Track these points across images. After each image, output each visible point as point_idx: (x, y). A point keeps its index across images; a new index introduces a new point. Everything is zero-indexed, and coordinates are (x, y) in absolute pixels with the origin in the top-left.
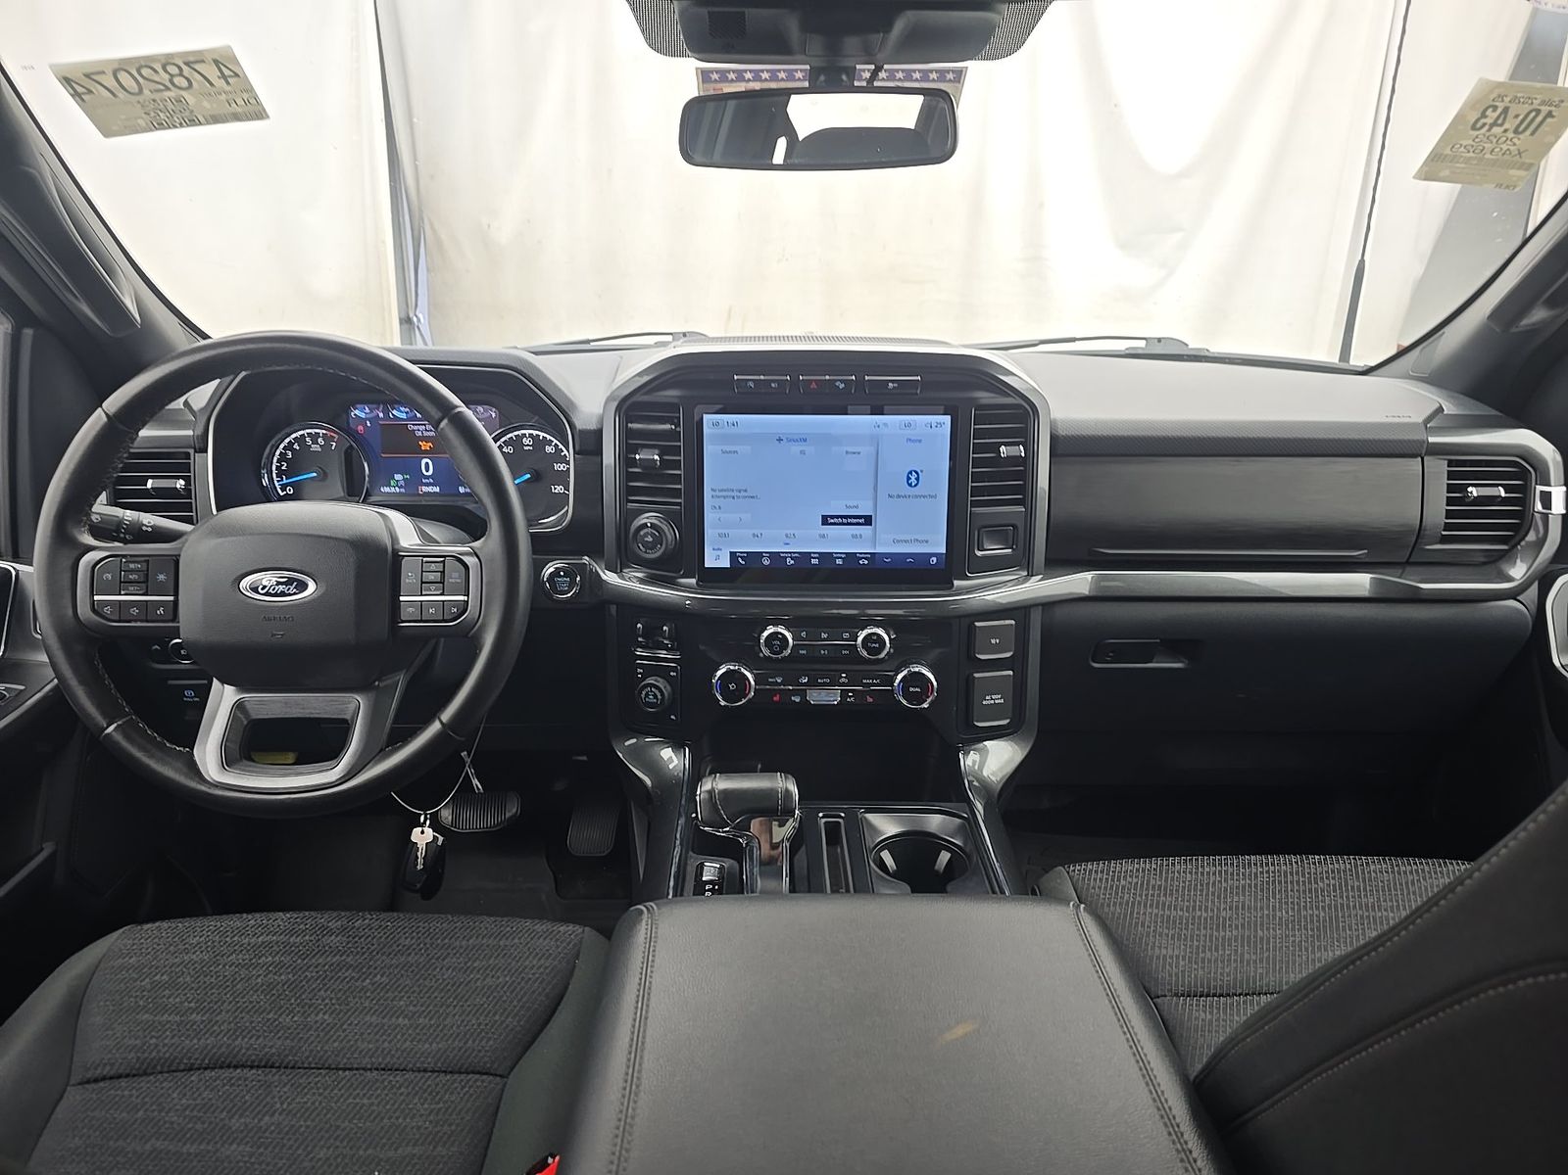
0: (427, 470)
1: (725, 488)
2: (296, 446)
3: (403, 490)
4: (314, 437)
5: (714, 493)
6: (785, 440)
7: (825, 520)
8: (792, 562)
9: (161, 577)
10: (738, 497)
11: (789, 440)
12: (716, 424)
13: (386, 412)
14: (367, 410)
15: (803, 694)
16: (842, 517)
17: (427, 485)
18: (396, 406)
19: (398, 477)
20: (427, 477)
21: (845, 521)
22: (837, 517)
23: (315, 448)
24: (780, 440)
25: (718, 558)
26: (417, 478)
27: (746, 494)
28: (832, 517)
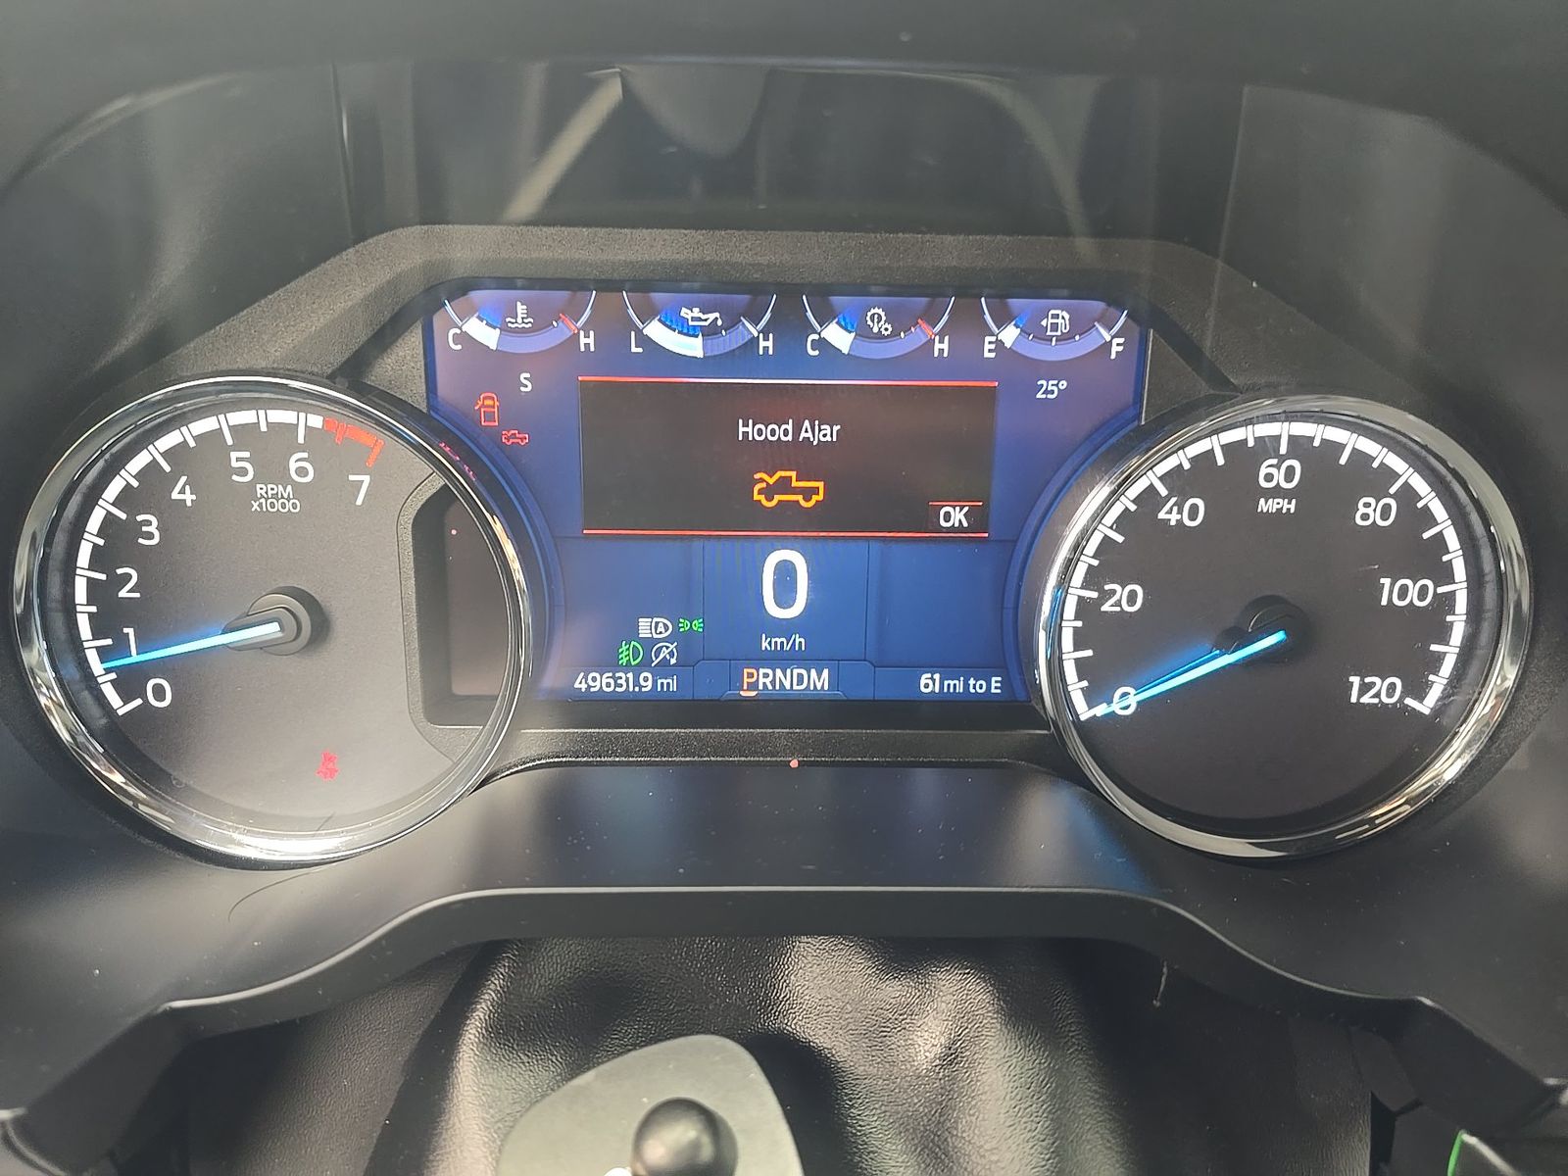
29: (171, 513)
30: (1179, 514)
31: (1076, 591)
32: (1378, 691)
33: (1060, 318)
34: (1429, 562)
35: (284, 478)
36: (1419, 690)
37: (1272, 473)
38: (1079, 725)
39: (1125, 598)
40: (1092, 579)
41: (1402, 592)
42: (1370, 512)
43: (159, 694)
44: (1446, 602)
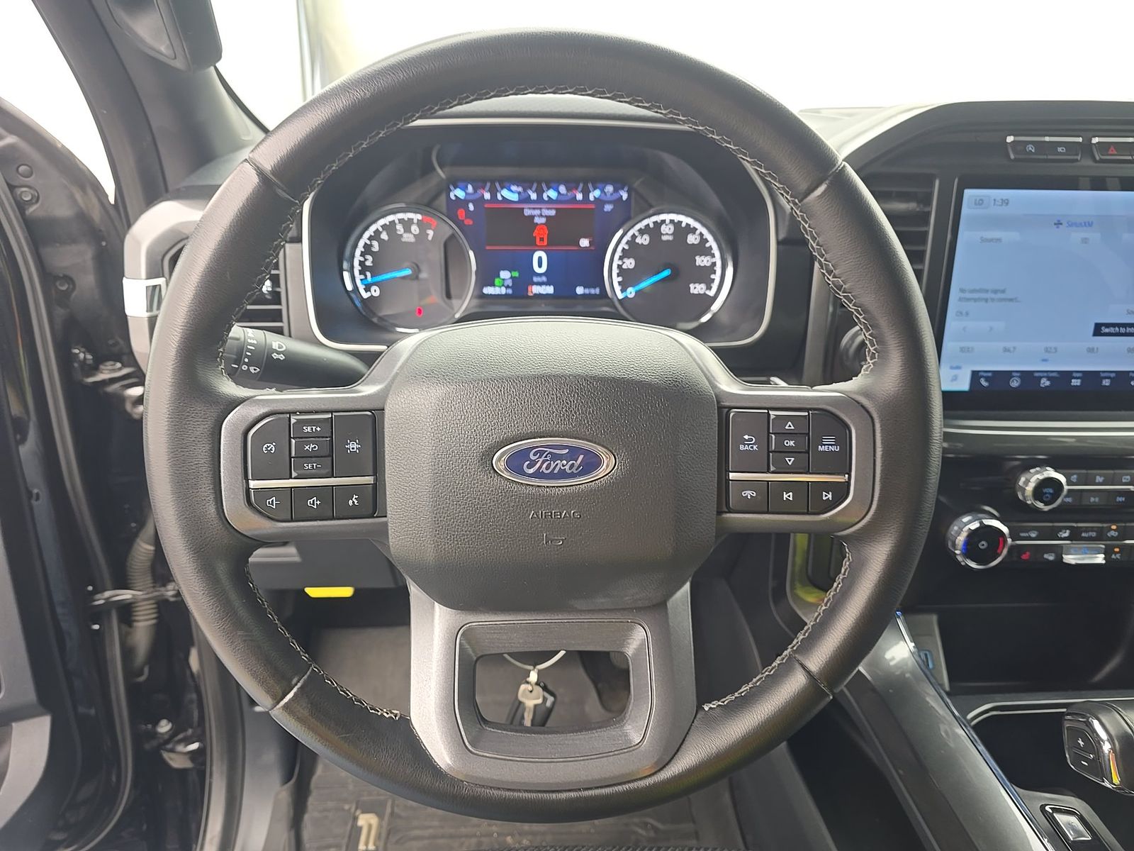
0: (540, 265)
1: (978, 288)
2: (384, 236)
3: (510, 291)
4: (407, 224)
5: (963, 295)
6: (1065, 224)
7: (1098, 330)
8: (1048, 383)
9: (353, 446)
10: (993, 300)
11: (1071, 225)
12: (979, 202)
13: (494, 193)
14: (470, 188)
15: (1058, 551)
16: (1119, 325)
17: (540, 284)
18: (507, 184)
19: (505, 274)
20: (540, 275)
21: (1123, 330)
22: (1114, 325)
23: (408, 238)
24: (1059, 224)
25: (955, 379)
26: (527, 276)
27: (1002, 296)
28: (1108, 325)
29: (381, 242)
30: (644, 240)
31: (616, 262)
32: (697, 289)
33: (609, 189)
34: (708, 252)
35: (410, 232)
36: (709, 288)
37: (664, 229)
38: (619, 300)
39: (629, 263)
40: (621, 258)
41: (702, 261)
42: (692, 239)
43: (375, 292)
44: (714, 264)
